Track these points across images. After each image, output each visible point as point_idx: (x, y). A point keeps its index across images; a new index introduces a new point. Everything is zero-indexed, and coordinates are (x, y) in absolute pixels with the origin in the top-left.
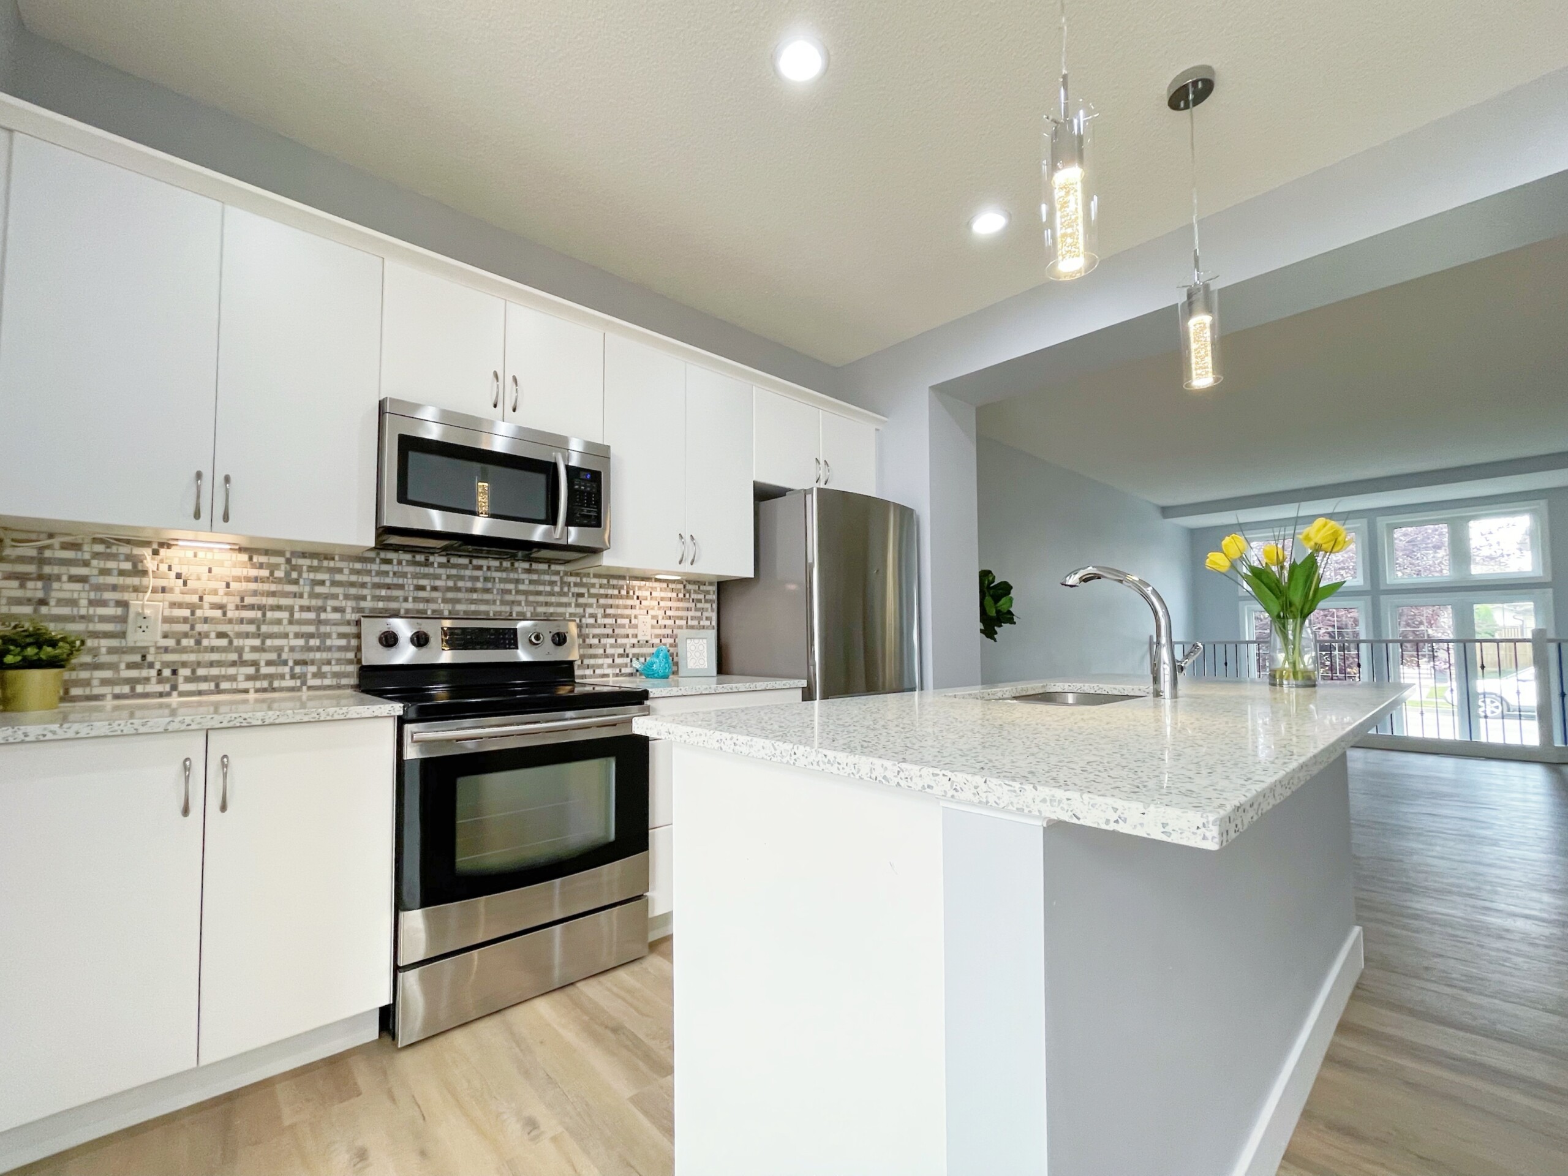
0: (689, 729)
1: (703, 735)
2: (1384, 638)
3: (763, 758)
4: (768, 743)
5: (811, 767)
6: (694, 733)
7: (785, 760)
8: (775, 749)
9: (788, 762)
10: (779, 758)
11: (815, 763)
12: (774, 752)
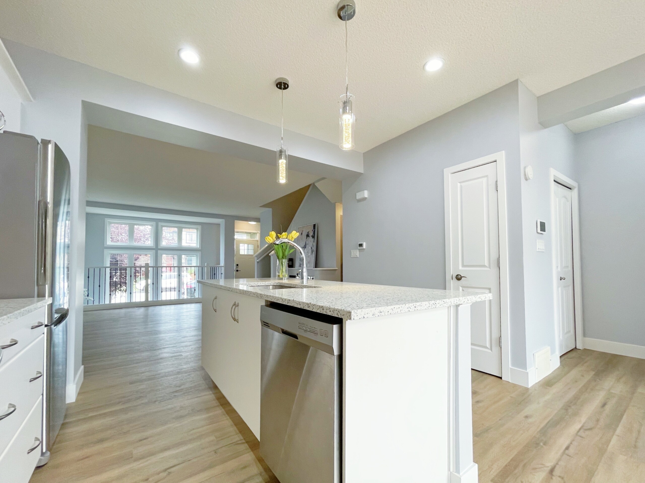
0: (392, 307)
1: (400, 308)
3: (426, 309)
4: (427, 303)
5: (440, 306)
6: (396, 308)
7: (433, 307)
8: (430, 304)
9: (434, 307)
10: (431, 307)
11: (441, 305)
12: (429, 305)
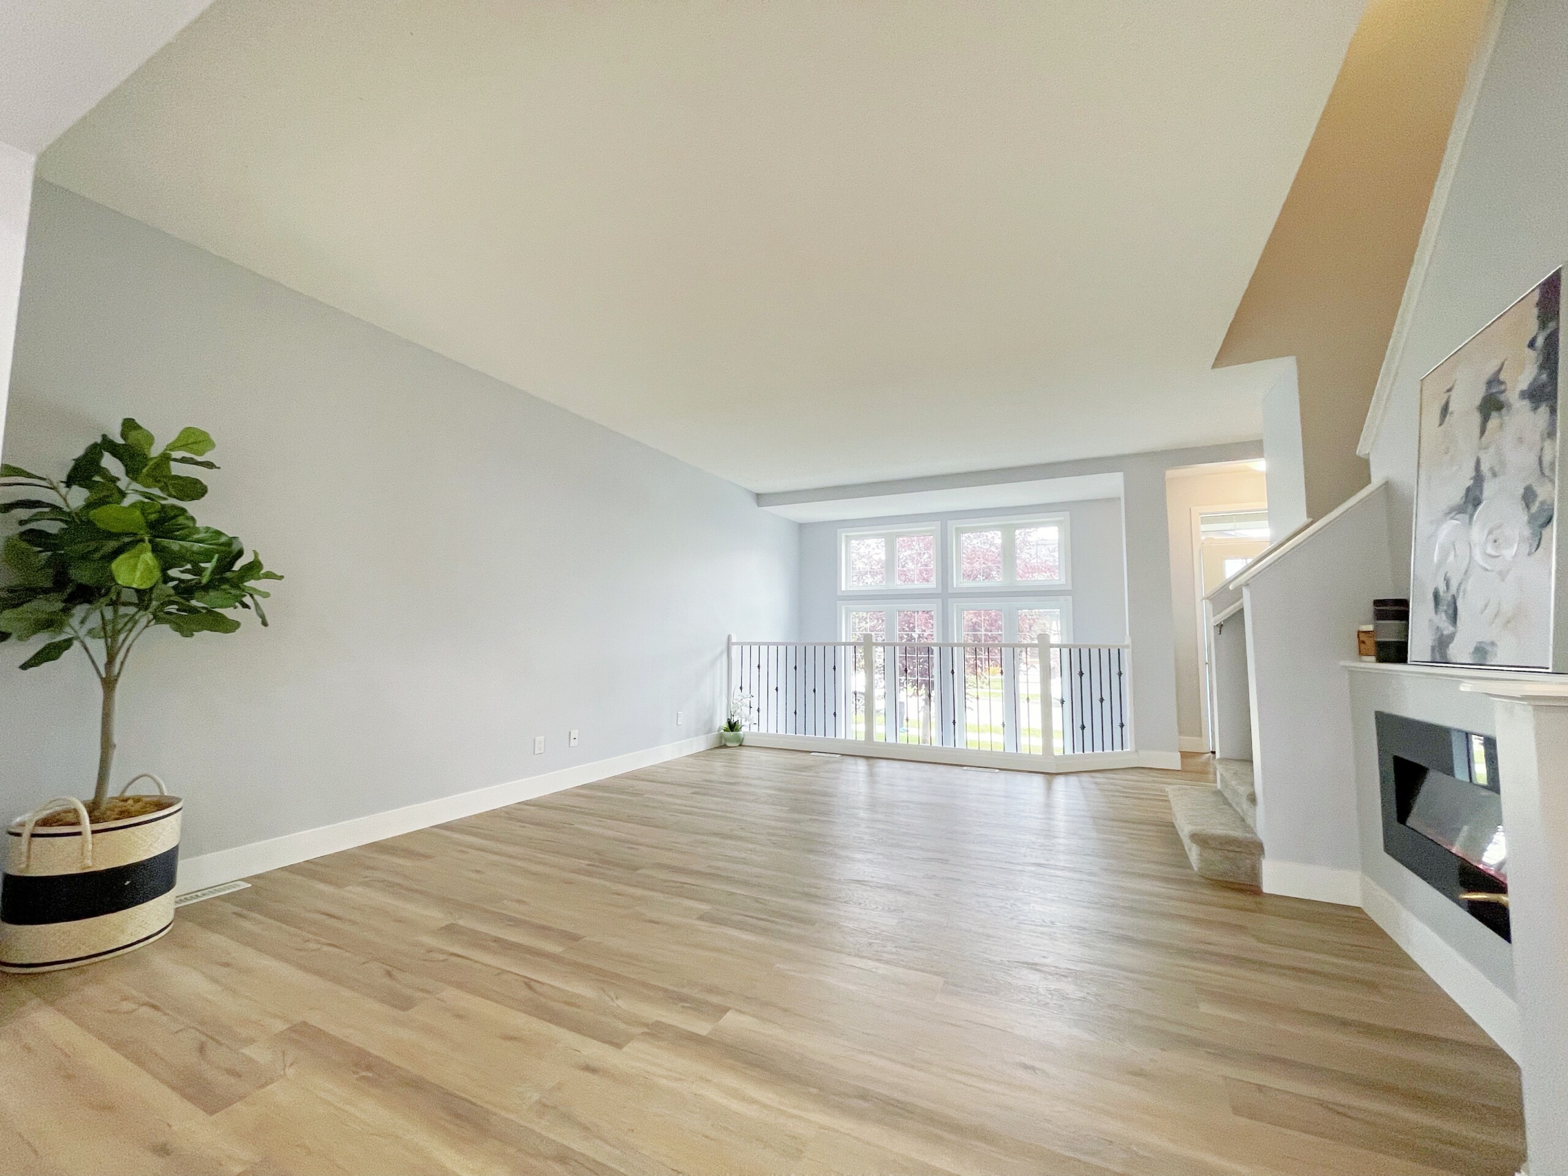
2: (950, 642)
